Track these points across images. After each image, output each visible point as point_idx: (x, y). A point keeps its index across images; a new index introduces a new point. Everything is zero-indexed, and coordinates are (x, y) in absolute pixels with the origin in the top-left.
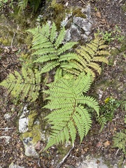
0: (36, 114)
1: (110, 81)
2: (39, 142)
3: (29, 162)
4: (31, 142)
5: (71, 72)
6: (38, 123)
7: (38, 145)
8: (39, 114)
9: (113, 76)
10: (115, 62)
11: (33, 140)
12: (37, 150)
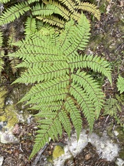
0: (6, 92)
1: (102, 36)
2: (17, 126)
3: (8, 149)
4: (5, 127)
5: (51, 22)
6: (12, 102)
7: (16, 128)
8: (11, 92)
9: (105, 29)
10: (109, 7)
11: (9, 124)
12: (16, 135)
